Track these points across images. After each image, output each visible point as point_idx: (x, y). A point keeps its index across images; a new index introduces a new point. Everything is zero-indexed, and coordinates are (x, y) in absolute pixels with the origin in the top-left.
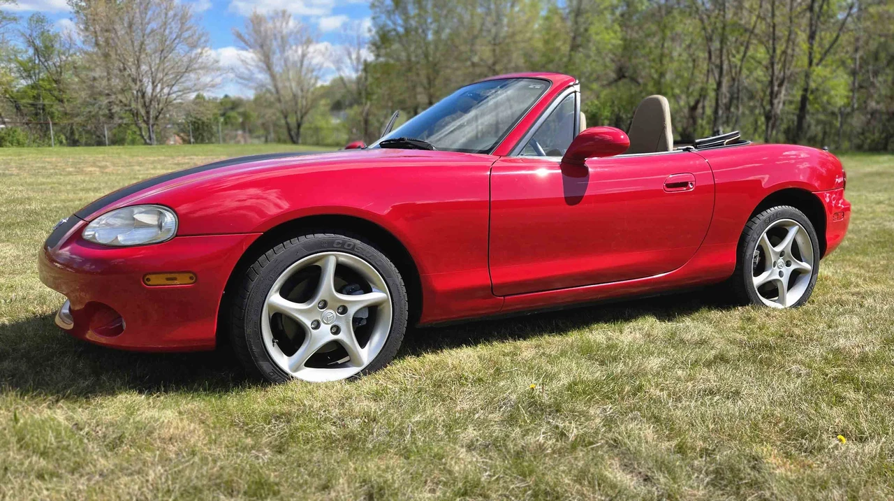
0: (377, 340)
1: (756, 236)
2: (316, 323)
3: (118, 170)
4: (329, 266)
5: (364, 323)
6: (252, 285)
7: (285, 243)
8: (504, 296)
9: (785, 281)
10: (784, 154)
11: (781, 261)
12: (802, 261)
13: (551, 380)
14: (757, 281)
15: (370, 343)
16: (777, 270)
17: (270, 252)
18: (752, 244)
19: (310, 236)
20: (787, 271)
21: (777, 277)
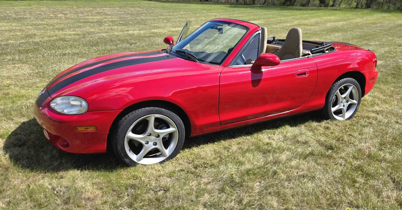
0: (172, 146)
1: (334, 92)
2: (147, 142)
3: (72, 16)
4: (152, 120)
5: (167, 139)
6: (120, 130)
7: (133, 112)
8: (225, 124)
9: (345, 108)
10: (351, 54)
11: (344, 100)
12: (353, 100)
13: (242, 165)
14: (333, 109)
15: (170, 147)
16: (342, 104)
17: (126, 116)
18: (332, 95)
19: (143, 109)
20: (347, 105)
21: (342, 107)
